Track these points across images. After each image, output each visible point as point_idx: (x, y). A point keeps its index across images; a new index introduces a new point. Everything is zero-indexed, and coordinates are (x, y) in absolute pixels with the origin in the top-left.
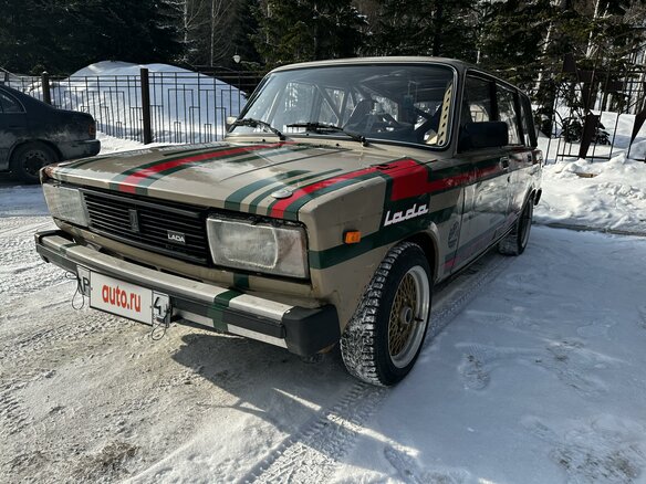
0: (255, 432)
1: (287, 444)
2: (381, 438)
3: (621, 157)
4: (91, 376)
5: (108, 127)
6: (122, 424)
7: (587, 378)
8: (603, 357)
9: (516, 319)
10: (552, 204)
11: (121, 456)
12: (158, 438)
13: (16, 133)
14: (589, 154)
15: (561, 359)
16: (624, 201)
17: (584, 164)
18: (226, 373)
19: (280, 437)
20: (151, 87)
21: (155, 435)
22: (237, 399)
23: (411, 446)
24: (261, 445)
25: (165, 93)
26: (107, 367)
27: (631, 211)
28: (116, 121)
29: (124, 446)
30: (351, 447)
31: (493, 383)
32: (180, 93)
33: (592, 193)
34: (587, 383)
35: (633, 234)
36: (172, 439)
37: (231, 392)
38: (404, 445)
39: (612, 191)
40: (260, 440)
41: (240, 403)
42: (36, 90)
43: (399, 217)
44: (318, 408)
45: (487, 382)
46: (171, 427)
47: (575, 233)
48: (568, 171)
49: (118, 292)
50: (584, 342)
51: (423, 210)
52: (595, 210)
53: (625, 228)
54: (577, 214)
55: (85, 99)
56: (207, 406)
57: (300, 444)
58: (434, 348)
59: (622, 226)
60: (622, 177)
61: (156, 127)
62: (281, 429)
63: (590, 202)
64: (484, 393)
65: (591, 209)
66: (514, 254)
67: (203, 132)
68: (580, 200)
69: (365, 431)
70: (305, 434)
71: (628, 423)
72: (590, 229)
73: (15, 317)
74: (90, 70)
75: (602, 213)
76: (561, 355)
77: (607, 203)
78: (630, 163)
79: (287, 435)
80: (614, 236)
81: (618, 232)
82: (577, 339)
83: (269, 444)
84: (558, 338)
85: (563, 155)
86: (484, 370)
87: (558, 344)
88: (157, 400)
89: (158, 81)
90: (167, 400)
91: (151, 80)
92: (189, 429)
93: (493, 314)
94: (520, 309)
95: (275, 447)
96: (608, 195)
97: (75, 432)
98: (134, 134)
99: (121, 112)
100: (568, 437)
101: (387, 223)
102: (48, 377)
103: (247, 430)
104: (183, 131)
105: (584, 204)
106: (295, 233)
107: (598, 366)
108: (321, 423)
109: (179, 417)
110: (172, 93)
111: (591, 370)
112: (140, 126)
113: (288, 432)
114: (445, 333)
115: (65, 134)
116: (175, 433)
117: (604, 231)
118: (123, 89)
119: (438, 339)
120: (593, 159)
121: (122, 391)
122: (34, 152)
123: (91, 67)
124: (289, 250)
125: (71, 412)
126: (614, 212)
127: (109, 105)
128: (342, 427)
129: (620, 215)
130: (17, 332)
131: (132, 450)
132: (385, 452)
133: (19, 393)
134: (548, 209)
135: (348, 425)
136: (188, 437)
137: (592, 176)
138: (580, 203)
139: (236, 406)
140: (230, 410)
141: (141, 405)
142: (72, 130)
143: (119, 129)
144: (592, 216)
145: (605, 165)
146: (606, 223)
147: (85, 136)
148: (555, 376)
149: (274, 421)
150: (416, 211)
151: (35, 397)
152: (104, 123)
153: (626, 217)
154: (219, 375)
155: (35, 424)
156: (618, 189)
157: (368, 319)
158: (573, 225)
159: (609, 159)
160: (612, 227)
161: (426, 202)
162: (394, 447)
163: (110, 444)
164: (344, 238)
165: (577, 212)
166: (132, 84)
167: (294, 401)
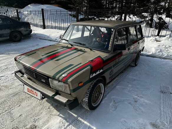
0: (61, 123)
1: (68, 126)
2: (88, 124)
3: (168, 36)
4: (28, 106)
5: (34, 24)
6: (34, 119)
7: (140, 108)
8: (146, 101)
9: (128, 89)
10: (148, 50)
11: (33, 128)
12: (41, 123)
13: (10, 29)
14: (160, 35)
15: (136, 102)
16: (167, 50)
17: (158, 38)
18: (57, 105)
19: (67, 124)
20: (44, 14)
21: (41, 122)
22: (59, 113)
23: (95, 127)
24: (62, 126)
25: (48, 15)
26: (32, 103)
27: (168, 52)
28: (36, 22)
29: (34, 125)
30: (82, 127)
31: (117, 109)
32: (52, 15)
33: (159, 47)
34: (140, 109)
35: (168, 59)
36: (44, 124)
37: (58, 111)
38: (93, 126)
39: (164, 47)
40: (62, 125)
41: (59, 114)
42: (15, 14)
43: (94, 75)
44: (76, 116)
45: (116, 108)
46: (44, 121)
47: (153, 58)
48: (153, 40)
49: (31, 91)
50: (143, 96)
51: (102, 71)
52: (159, 52)
53: (166, 57)
54: (154, 53)
55: (28, 16)
56: (52, 115)
57: (71, 126)
58: (106, 98)
59: (165, 57)
60: (168, 42)
61: (46, 24)
62: (67, 122)
63: (158, 50)
64: (115, 112)
65: (157, 52)
66: (134, 66)
67: (58, 26)
68: (155, 49)
69: (85, 122)
70: (72, 123)
71: (145, 121)
72: (157, 57)
73: (12, 88)
74: (29, 7)
75: (160, 53)
76: (136, 100)
77: (162, 50)
78: (171, 38)
79: (68, 123)
80: (163, 59)
81: (164, 58)
82: (142, 95)
83: (64, 126)
84: (137, 95)
85: (153, 35)
86: (116, 105)
87: (136, 97)
88: (42, 113)
89: (46, 12)
90: (44, 113)
91: (44, 12)
92: (48, 121)
93: (123, 87)
94: (131, 85)
95: (65, 126)
96: (163, 48)
97: (24, 121)
98: (41, 26)
99: (37, 20)
100: (130, 125)
101: (91, 77)
102: (19, 106)
103: (60, 122)
104: (53, 25)
105: (156, 50)
106: (67, 85)
107: (144, 104)
108: (76, 120)
109: (46, 118)
110: (50, 15)
111: (142, 105)
112: (42, 24)
113: (69, 122)
114: (110, 94)
115: (23, 29)
116: (45, 122)
117: (160, 58)
118: (37, 14)
119: (108, 95)
120: (161, 36)
121: (35, 110)
122: (15, 34)
123: (29, 5)
124: (66, 88)
125: (23, 116)
126: (164, 53)
127: (34, 18)
128: (81, 121)
129: (165, 54)
130: (12, 93)
131: (36, 126)
132: (89, 128)
133: (13, 111)
134: (146, 51)
135: (82, 120)
136: (48, 123)
137: (160, 41)
138: (155, 50)
139: (58, 115)
140: (57, 116)
141: (38, 114)
142: (24, 27)
143: (37, 25)
144: (158, 54)
145: (164, 38)
146: (161, 56)
147: (28, 29)
148: (132, 107)
149: (66, 120)
150: (99, 72)
151: (16, 112)
152: (33, 23)
153: (167, 54)
154: (56, 106)
155: (16, 119)
156: (166, 46)
157: (87, 98)
158: (152, 56)
159: (165, 36)
160: (163, 57)
161: (102, 69)
162: (91, 127)
163: (31, 125)
164: (79, 85)
165: (154, 52)
166: (39, 13)
167: (71, 114)
